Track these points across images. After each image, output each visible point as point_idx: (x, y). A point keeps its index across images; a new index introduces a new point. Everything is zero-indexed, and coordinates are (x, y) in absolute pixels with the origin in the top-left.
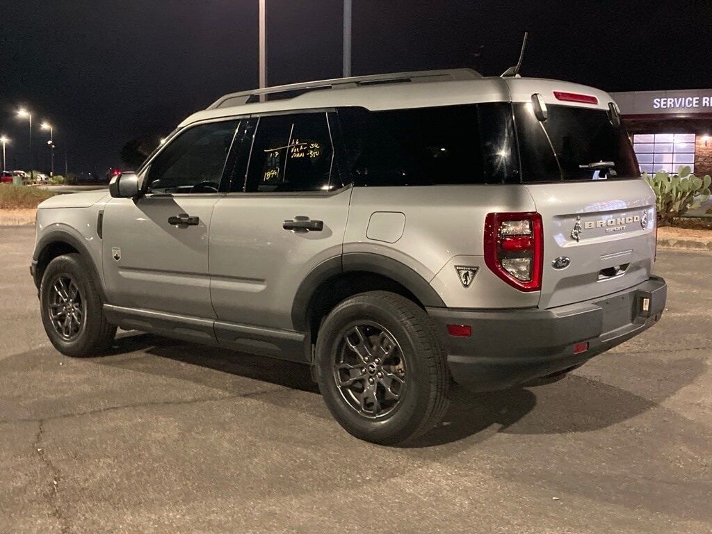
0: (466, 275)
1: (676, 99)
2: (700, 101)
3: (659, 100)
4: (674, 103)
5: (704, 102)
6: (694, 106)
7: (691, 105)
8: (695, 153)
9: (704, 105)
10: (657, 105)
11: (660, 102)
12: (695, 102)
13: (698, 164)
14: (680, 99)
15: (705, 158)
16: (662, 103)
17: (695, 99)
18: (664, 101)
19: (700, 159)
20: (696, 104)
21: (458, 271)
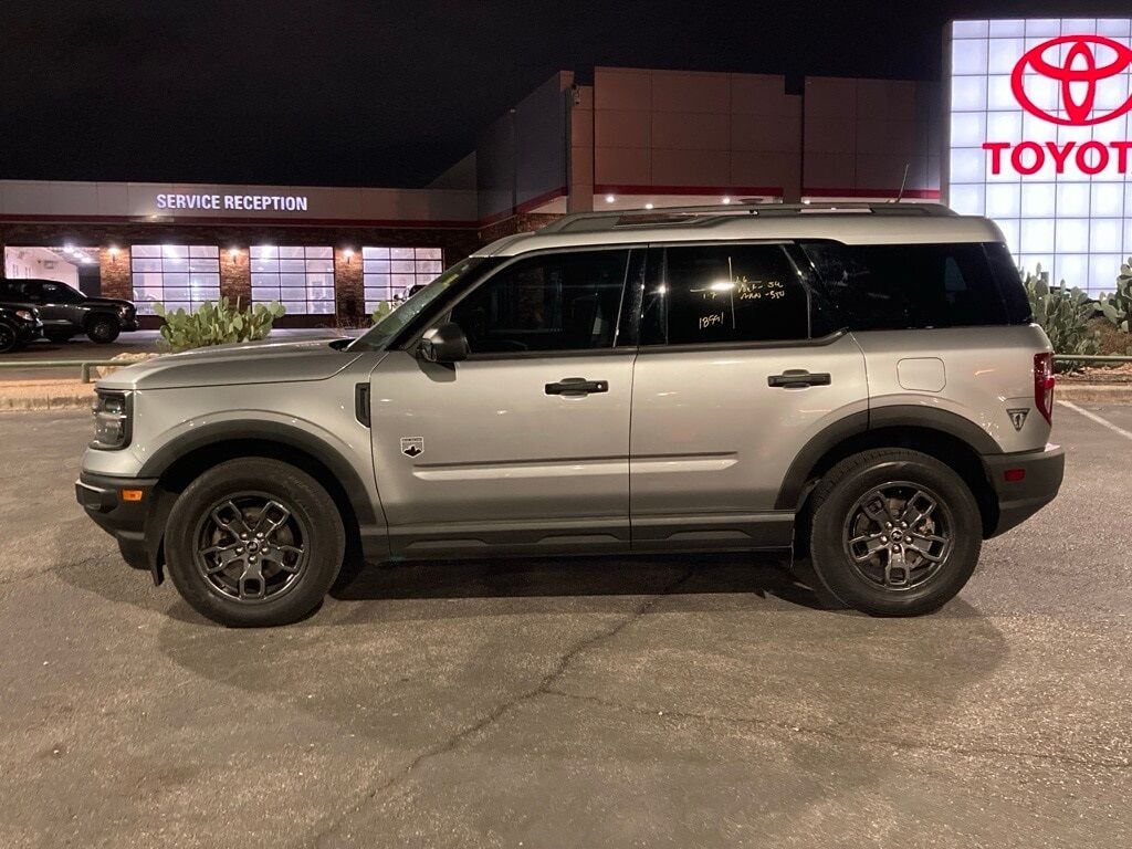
0: (1018, 417)
1: (188, 197)
2: (222, 200)
3: (164, 197)
4: (186, 201)
5: (227, 203)
6: (214, 207)
7: (209, 206)
8: (220, 273)
9: (227, 207)
10: (161, 204)
11: (166, 200)
12: (214, 202)
13: (226, 287)
14: (194, 197)
15: (235, 279)
16: (170, 201)
17: (214, 197)
18: (173, 198)
19: (228, 281)
20: (217, 205)
21: (1011, 415)
